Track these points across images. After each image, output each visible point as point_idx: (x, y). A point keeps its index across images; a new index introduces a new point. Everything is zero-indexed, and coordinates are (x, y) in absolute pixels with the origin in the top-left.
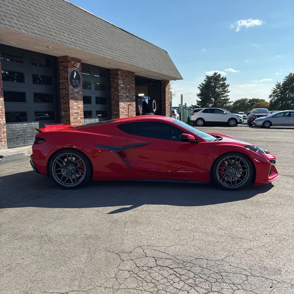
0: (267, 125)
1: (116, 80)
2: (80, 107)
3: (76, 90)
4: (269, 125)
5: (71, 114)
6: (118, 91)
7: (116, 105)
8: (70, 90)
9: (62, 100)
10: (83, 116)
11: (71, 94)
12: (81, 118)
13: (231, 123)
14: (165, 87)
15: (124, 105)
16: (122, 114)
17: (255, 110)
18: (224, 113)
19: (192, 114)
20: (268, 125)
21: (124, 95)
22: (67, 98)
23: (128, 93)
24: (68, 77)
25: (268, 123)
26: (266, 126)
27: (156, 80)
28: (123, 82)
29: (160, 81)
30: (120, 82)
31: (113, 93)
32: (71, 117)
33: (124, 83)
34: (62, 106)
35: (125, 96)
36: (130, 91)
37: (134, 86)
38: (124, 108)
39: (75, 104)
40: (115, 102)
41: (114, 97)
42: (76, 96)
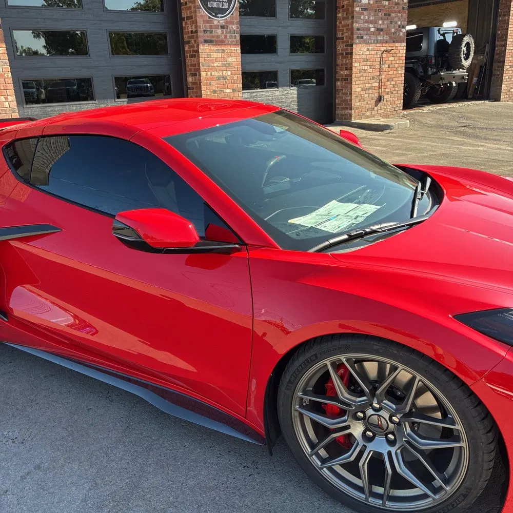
2: (230, 64)
3: (219, 20)
5: (203, 82)
6: (353, 17)
7: (346, 54)
8: (200, 22)
10: (240, 86)
11: (205, 31)
12: (234, 90)
15: (367, 53)
16: (362, 76)
21: (371, 26)
22: (195, 41)
23: (383, 22)
31: (340, 23)
32: (203, 88)
36: (390, 15)
38: (367, 60)
39: (214, 55)
40: (345, 47)
41: (342, 34)
42: (218, 36)
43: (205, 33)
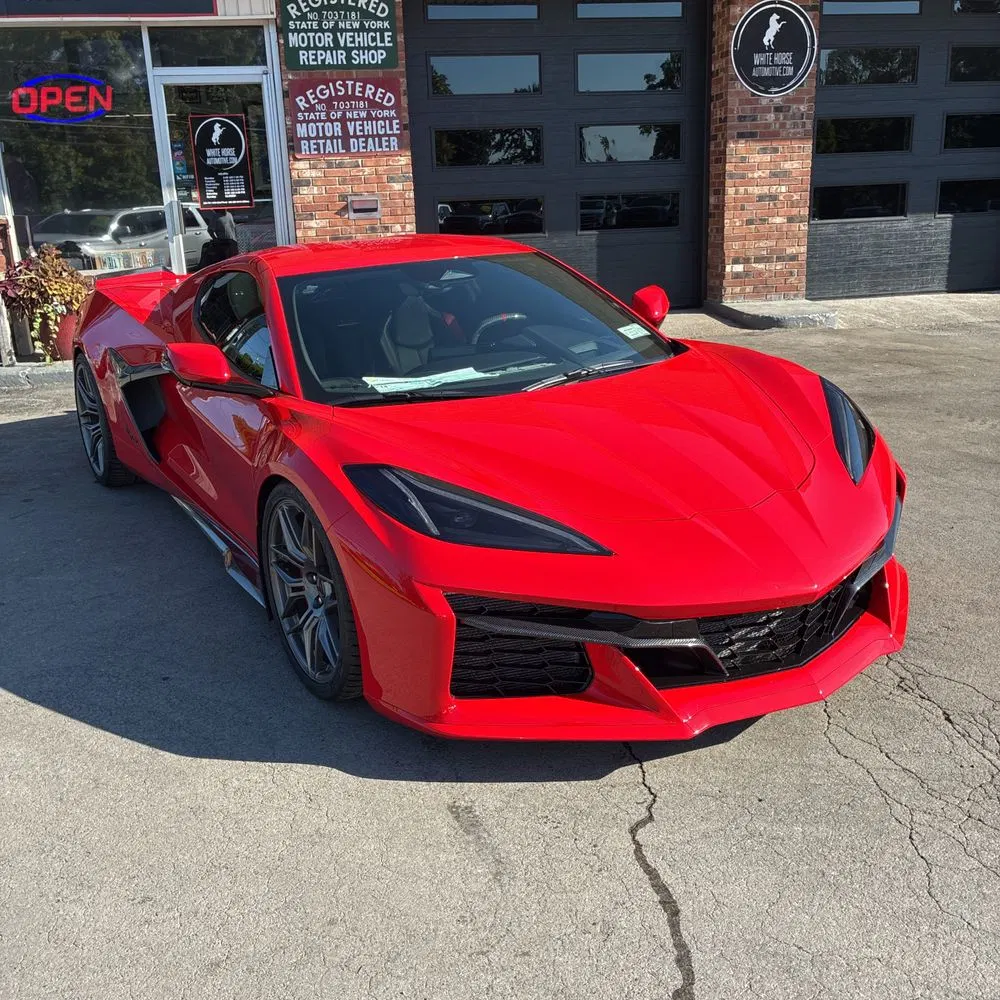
2: (786, 173)
3: (773, 98)
5: (729, 204)
8: (733, 103)
9: (712, 146)
10: (805, 212)
11: (741, 118)
22: (723, 137)
32: (728, 214)
34: (713, 169)
39: (756, 158)
42: (768, 126)
43: (741, 121)
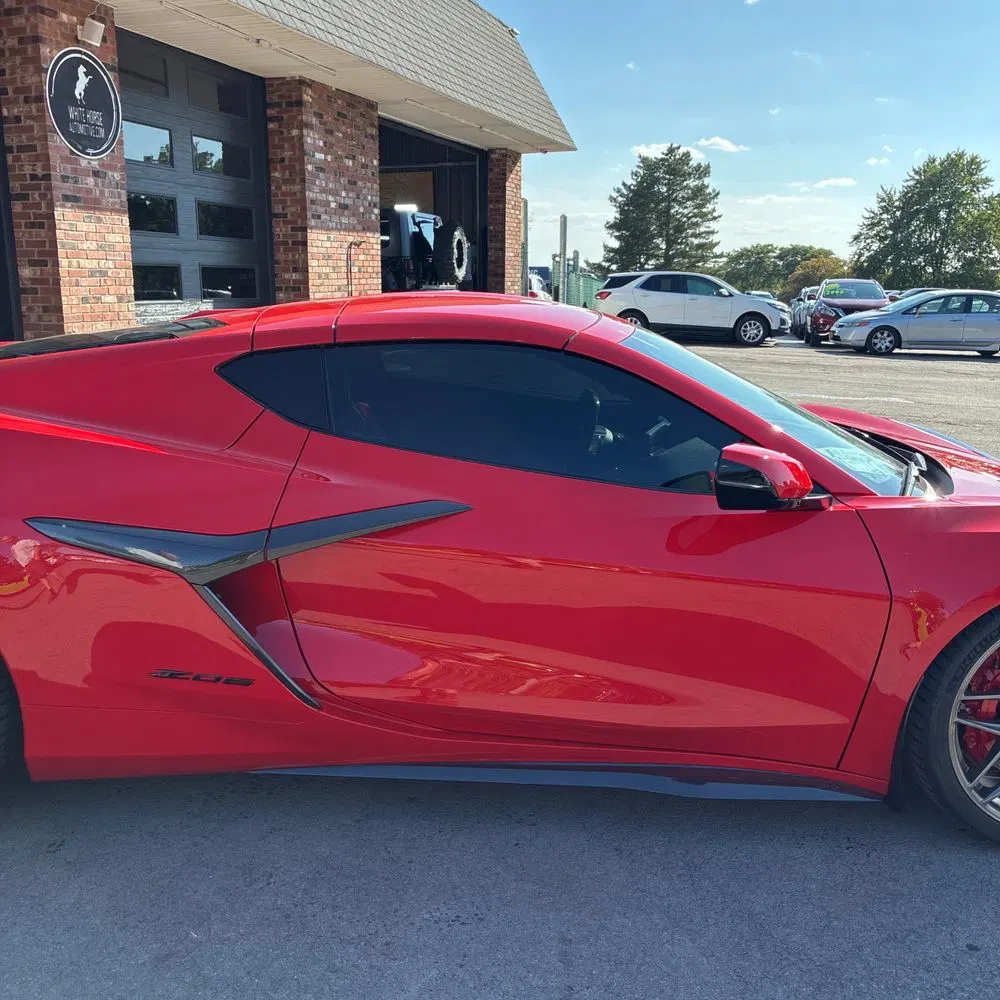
0: (884, 342)
1: (295, 132)
2: (112, 247)
3: (89, 160)
4: (890, 342)
5: (64, 278)
6: (303, 181)
7: (294, 243)
8: (55, 158)
9: (17, 207)
10: (131, 291)
11: (65, 178)
12: (120, 300)
13: (744, 331)
14: (505, 180)
15: (328, 244)
16: (322, 285)
17: (834, 286)
18: (720, 295)
19: (600, 294)
20: (888, 344)
21: (331, 198)
22: (43, 196)
23: (347, 194)
24: (43, 91)
25: (889, 336)
26: (878, 346)
27: (469, 147)
28: (325, 143)
29: (484, 155)
30: (312, 139)
31: (278, 188)
32: (64, 291)
33: (328, 148)
34: (22, 235)
35: (333, 205)
36: (355, 183)
37: (375, 162)
38: (328, 257)
39: (83, 226)
40: (290, 232)
41: (283, 208)
42: (89, 191)
43: (64, 182)
